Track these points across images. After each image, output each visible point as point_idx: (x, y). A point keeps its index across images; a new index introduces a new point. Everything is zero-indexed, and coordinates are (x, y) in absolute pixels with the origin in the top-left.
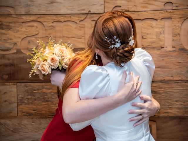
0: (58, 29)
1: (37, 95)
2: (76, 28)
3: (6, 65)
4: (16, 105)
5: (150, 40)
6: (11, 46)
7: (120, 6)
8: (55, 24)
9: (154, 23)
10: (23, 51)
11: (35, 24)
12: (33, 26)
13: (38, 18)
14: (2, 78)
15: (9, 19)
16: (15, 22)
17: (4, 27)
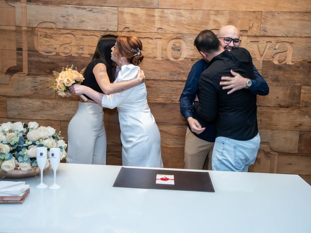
0: (85, 40)
3: (48, 63)
5: (147, 52)
6: (52, 50)
7: (128, 28)
8: (83, 37)
9: (150, 41)
10: (60, 54)
11: (70, 36)
12: (68, 37)
13: (73, 31)
14: (45, 72)
15: (52, 31)
16: (55, 34)
17: (48, 36)
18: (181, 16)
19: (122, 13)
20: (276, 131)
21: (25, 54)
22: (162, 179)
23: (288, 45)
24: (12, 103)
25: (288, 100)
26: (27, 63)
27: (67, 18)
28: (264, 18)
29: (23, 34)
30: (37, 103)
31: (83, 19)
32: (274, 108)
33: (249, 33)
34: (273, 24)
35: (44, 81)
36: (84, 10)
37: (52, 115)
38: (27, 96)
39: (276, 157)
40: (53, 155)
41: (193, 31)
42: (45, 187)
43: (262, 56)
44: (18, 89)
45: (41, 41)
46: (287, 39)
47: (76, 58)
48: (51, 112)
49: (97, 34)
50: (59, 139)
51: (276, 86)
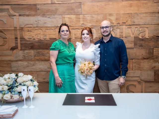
0: (47, 32)
1: (40, 54)
2: (53, 31)
3: (30, 44)
4: (33, 57)
5: (77, 36)
6: (32, 37)
8: (46, 30)
9: (78, 30)
10: (35, 39)
11: (40, 30)
12: (39, 31)
13: (41, 28)
14: (29, 48)
15: (31, 28)
16: (33, 30)
17: (29, 31)
18: (93, 17)
19: (64, 18)
20: (143, 71)
21: (19, 40)
22: (88, 100)
23: (146, 29)
24: (13, 64)
25: (147, 55)
26: (20, 45)
27: (38, 22)
28: (133, 16)
29: (18, 31)
30: (25, 63)
31: (46, 22)
32: (141, 60)
33: (126, 24)
34: (138, 19)
35: (28, 52)
36: (46, 18)
37: (33, 68)
38: (21, 60)
39: (144, 84)
40: (30, 90)
41: (99, 24)
43: (133, 34)
44: (16, 57)
45: (26, 33)
46: (145, 26)
47: (43, 40)
48: (32, 67)
49: (53, 28)
50: (34, 81)
51: (141, 49)
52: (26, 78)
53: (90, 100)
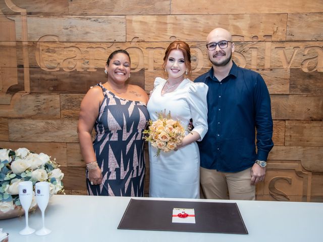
0: (91, 53)
1: (75, 103)
2: (105, 53)
3: (52, 80)
4: (59, 109)
6: (56, 66)
7: (138, 38)
8: (88, 49)
9: (162, 51)
10: (64, 69)
11: (74, 49)
13: (76, 44)
14: (49, 89)
15: (55, 44)
16: (58, 48)
17: (51, 51)
18: (196, 22)
19: (131, 21)
20: (309, 148)
21: (26, 71)
22: (180, 216)
23: (319, 51)
24: (14, 125)
25: (320, 112)
26: (29, 81)
27: (71, 30)
28: (290, 21)
29: (24, 49)
30: (40, 124)
31: (88, 30)
32: (305, 122)
33: (273, 39)
34: (300, 27)
35: (47, 99)
36: (89, 21)
37: (57, 136)
38: (30, 117)
39: (310, 177)
40: (39, 192)
42: (31, 233)
43: (289, 63)
44: (20, 109)
45: (43, 56)
46: (317, 44)
47: (82, 73)
48: (56, 134)
49: (104, 46)
50: (54, 169)
51: (307, 96)
52: (33, 161)
53: (184, 216)
